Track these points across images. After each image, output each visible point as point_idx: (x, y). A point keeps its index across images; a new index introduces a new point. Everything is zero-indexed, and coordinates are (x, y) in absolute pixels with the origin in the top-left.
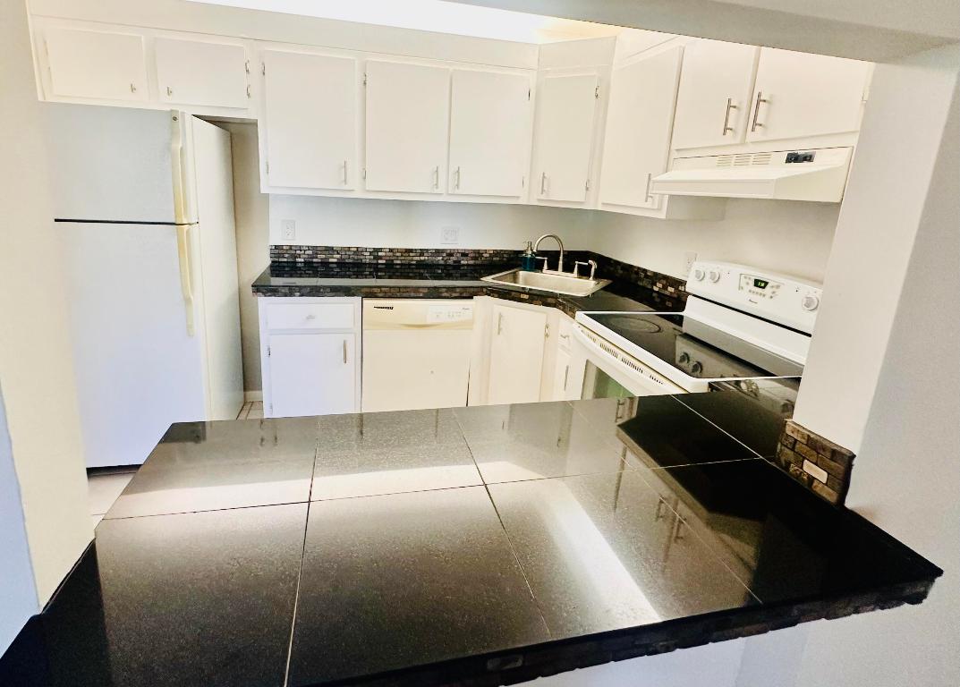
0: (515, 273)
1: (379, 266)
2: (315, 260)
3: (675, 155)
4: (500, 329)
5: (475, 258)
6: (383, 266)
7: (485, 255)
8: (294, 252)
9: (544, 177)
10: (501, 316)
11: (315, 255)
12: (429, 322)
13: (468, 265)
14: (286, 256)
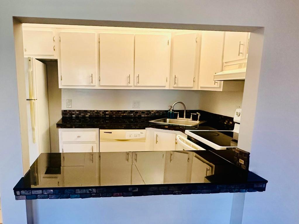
0: (165, 119)
1: (107, 118)
2: (80, 116)
3: (225, 64)
4: (157, 141)
5: (147, 114)
6: (108, 118)
7: (152, 113)
8: (71, 113)
9: (175, 77)
10: (157, 136)
11: (79, 114)
12: (126, 138)
13: (144, 117)
14: (68, 114)
